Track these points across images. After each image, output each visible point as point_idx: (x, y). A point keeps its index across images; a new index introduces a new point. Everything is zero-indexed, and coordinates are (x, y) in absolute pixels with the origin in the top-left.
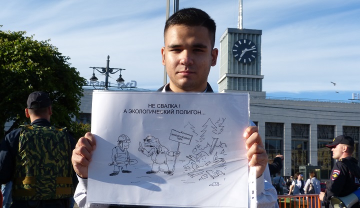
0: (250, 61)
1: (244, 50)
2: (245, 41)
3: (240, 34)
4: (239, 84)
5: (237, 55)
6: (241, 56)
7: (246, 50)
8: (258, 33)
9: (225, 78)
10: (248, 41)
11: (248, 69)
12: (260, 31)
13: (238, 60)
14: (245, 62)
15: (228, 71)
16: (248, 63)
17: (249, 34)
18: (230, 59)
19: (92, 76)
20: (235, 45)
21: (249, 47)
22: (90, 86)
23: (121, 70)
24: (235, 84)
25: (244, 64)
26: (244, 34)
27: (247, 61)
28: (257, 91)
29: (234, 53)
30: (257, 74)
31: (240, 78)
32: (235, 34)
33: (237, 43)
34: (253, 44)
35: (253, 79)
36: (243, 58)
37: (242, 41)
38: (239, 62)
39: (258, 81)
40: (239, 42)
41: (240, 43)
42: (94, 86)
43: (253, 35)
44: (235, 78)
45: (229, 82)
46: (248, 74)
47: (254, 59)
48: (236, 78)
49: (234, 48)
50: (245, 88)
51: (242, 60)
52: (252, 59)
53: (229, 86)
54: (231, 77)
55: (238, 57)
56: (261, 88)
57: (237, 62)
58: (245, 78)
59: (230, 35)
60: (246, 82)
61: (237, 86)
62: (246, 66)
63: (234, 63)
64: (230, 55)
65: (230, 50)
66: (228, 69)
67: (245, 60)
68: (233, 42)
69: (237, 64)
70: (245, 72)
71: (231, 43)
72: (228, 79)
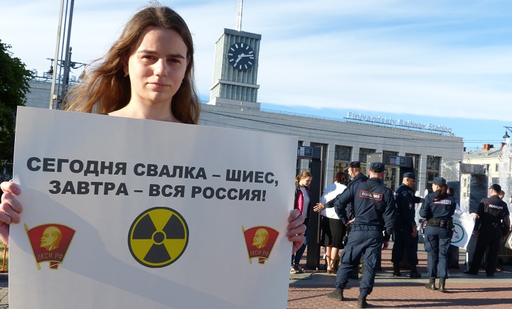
0: (246, 68)
1: (240, 54)
2: (242, 45)
3: (237, 36)
4: (233, 92)
5: (233, 60)
6: (237, 61)
7: (243, 55)
8: (256, 38)
9: (218, 84)
10: (245, 46)
11: (243, 76)
12: (260, 36)
13: (233, 65)
14: (240, 68)
15: (222, 77)
16: (244, 69)
17: (247, 38)
18: (224, 64)
19: (50, 69)
20: (231, 49)
21: (246, 53)
23: (85, 65)
24: (228, 92)
25: (240, 71)
26: (242, 37)
27: (243, 67)
28: (252, 101)
29: (230, 57)
30: (253, 83)
31: (235, 85)
32: (232, 36)
33: (234, 47)
34: (250, 49)
35: (248, 88)
36: (239, 64)
37: (239, 45)
38: (234, 68)
39: (254, 90)
40: (236, 45)
41: (237, 47)
43: (252, 39)
45: (222, 90)
46: (243, 82)
47: (251, 66)
48: (229, 85)
49: (230, 51)
50: (239, 97)
51: (238, 66)
52: (248, 65)
53: (222, 93)
54: (224, 84)
55: (234, 62)
56: (256, 99)
57: (232, 67)
58: (239, 86)
59: (227, 37)
60: (241, 91)
61: (230, 95)
62: (242, 73)
63: (229, 69)
64: (225, 59)
65: (225, 53)
66: (222, 75)
67: (241, 66)
68: (229, 45)
69: (232, 69)
70: (240, 80)
71: (227, 46)
72: (220, 86)
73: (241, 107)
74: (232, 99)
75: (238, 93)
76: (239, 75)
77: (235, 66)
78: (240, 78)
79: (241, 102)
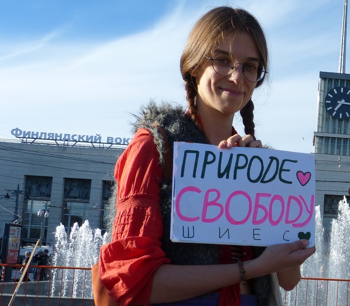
0: (348, 116)
1: (340, 101)
2: (342, 89)
3: (337, 80)
4: (333, 146)
5: (331, 108)
6: (336, 109)
7: (343, 102)
9: (315, 138)
10: (346, 90)
11: (345, 127)
14: (341, 117)
15: (318, 129)
17: (349, 81)
18: (321, 113)
20: (329, 95)
22: (124, 144)
24: (326, 146)
25: (340, 120)
26: (343, 81)
27: (345, 115)
29: (327, 105)
31: (335, 138)
32: (330, 80)
33: (332, 92)
36: (339, 111)
38: (334, 118)
40: (335, 90)
41: (336, 92)
45: (320, 144)
46: (345, 133)
48: (328, 138)
49: (327, 98)
50: (340, 151)
51: (337, 116)
53: (319, 149)
54: (321, 138)
55: (332, 110)
57: (331, 116)
58: (340, 139)
59: (323, 82)
60: (342, 144)
61: (329, 149)
62: (343, 123)
63: (326, 119)
64: (322, 108)
65: (322, 101)
66: (318, 126)
67: (341, 114)
68: (326, 90)
69: (331, 119)
70: (341, 131)
71: (324, 92)
72: (317, 140)
74: (332, 153)
75: (339, 147)
76: (340, 126)
77: (333, 115)
78: (341, 129)
79: (342, 157)
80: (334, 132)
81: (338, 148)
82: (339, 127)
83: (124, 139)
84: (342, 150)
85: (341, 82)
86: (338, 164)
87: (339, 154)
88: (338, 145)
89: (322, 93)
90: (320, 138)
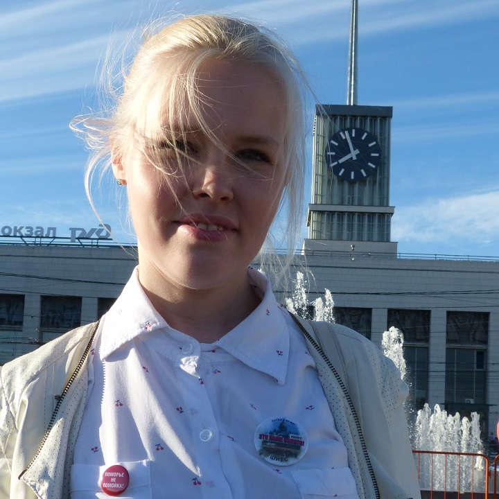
0: (365, 175)
2: (354, 131)
3: (344, 117)
4: (340, 226)
5: (336, 163)
8: (384, 115)
9: (310, 213)
10: (360, 132)
11: (361, 192)
12: (390, 109)
13: (337, 174)
14: (352, 177)
15: (316, 200)
16: (359, 178)
17: (364, 117)
18: (320, 172)
20: (332, 142)
21: (363, 146)
22: (15, 236)
24: (330, 224)
25: (352, 183)
26: (354, 117)
27: (358, 175)
28: (382, 241)
29: (327, 160)
30: (381, 205)
31: (343, 213)
33: (337, 137)
34: (371, 137)
35: (372, 215)
36: (349, 169)
37: (348, 133)
38: (342, 180)
39: (383, 219)
40: (341, 134)
41: (344, 137)
42: (22, 237)
43: (374, 118)
44: (332, 213)
45: (320, 223)
46: (360, 204)
47: (375, 170)
49: (329, 147)
51: (347, 175)
53: (319, 231)
54: (321, 213)
55: (339, 167)
56: (388, 235)
57: (336, 178)
58: (353, 213)
59: (321, 121)
60: (356, 222)
61: (335, 231)
62: (357, 187)
63: (329, 181)
64: (320, 164)
65: (321, 153)
66: (316, 195)
67: (353, 173)
68: (327, 135)
69: (336, 182)
70: (352, 201)
71: (324, 137)
72: (314, 217)
73: (349, 254)
74: (340, 238)
75: (350, 227)
76: (351, 192)
77: (340, 174)
78: (353, 197)
79: (357, 243)
80: (342, 204)
81: (348, 230)
82: (349, 194)
83: (15, 228)
84: (355, 232)
85: (351, 120)
86: (351, 256)
87: (350, 239)
88: (348, 225)
89: (321, 140)
90: (319, 214)
